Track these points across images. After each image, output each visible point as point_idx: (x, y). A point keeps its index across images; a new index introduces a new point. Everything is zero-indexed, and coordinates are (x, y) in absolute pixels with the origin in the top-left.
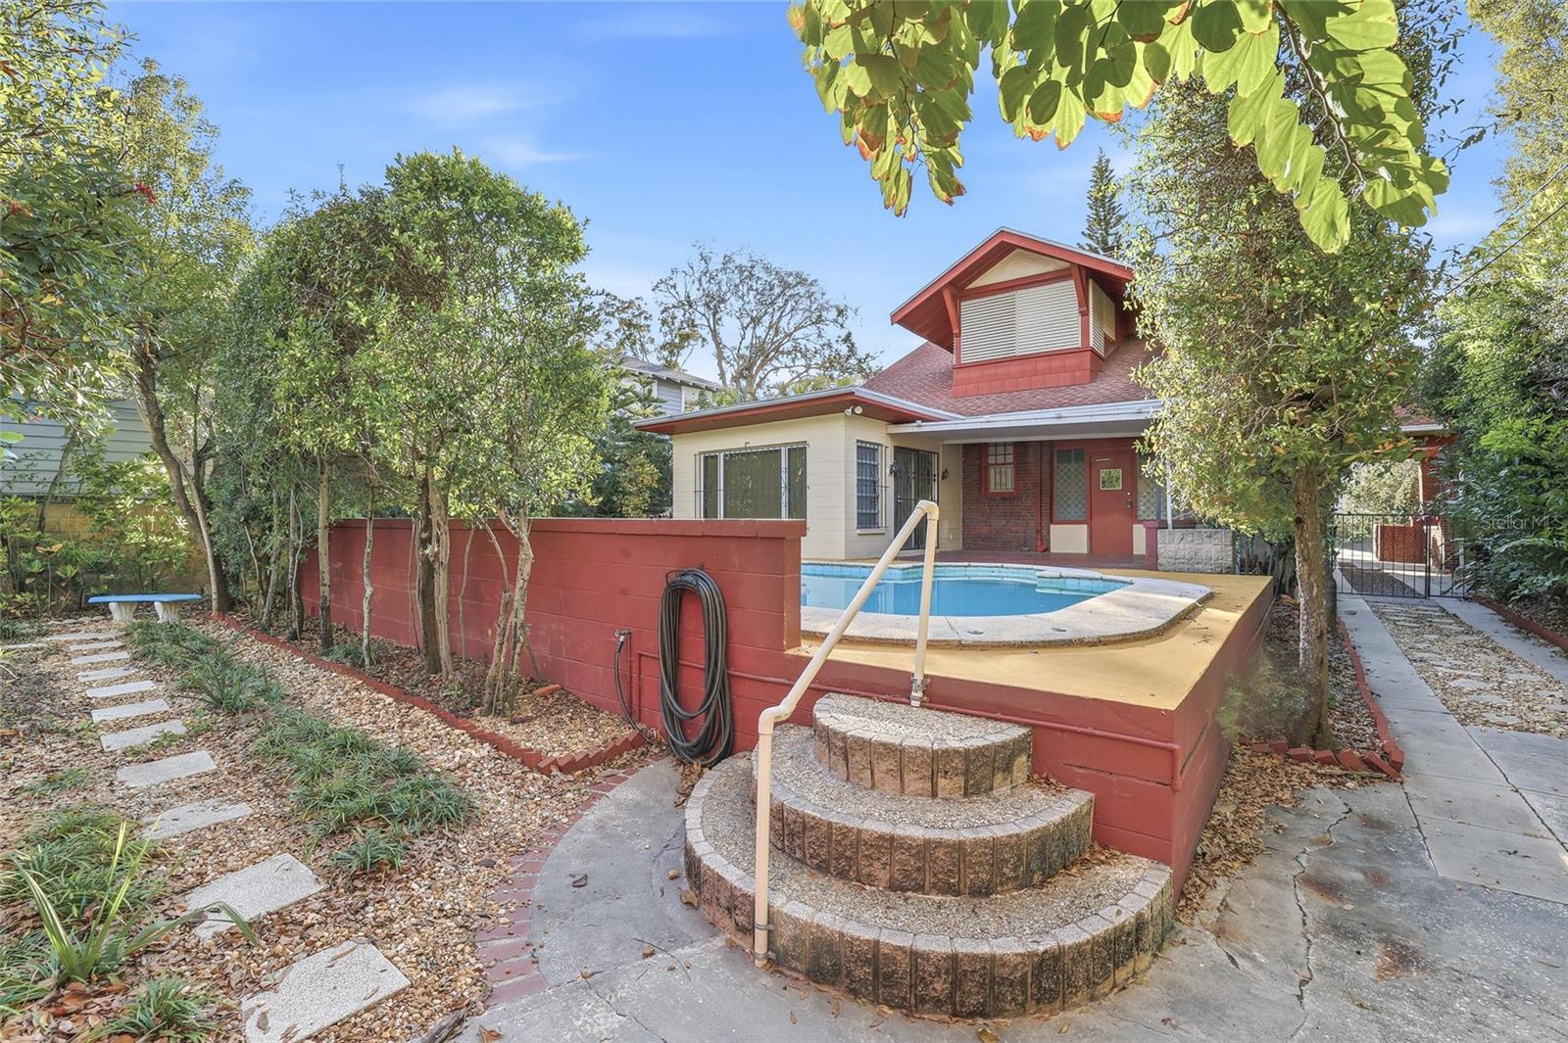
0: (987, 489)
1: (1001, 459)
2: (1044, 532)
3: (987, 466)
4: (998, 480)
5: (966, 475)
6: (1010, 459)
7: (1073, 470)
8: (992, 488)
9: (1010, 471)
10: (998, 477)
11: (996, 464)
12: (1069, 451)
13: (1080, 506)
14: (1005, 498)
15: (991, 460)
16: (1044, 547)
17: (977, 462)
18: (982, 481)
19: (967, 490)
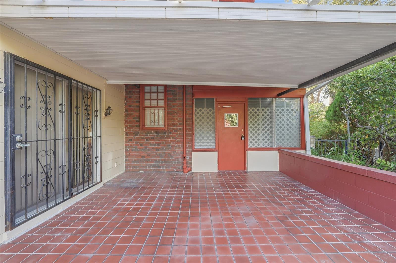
0: (144, 125)
1: (154, 103)
2: (188, 158)
3: (144, 108)
4: (152, 119)
5: (128, 114)
6: (161, 103)
7: (205, 112)
8: (148, 124)
9: (161, 113)
10: (152, 116)
11: (151, 107)
12: (204, 99)
13: (211, 138)
14: (158, 132)
15: (147, 103)
16: (189, 169)
17: (137, 104)
18: (141, 119)
19: (128, 125)
